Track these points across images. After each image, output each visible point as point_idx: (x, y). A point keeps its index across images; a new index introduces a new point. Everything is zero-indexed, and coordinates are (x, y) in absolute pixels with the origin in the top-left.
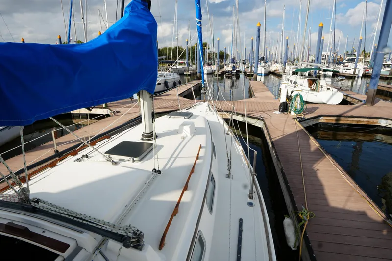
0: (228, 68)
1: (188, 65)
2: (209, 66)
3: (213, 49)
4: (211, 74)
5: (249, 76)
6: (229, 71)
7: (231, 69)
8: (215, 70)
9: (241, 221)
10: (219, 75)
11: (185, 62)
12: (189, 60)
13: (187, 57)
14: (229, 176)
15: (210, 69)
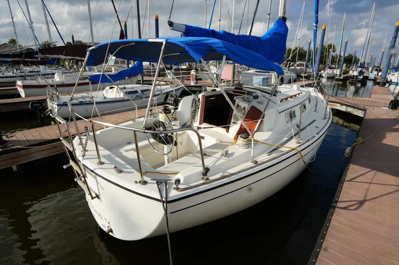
0: (354, 72)
1: (307, 66)
2: (331, 70)
3: (339, 52)
4: (331, 78)
5: (378, 83)
6: (354, 76)
7: (357, 74)
8: (336, 75)
9: (315, 121)
10: (341, 80)
11: (304, 63)
12: (308, 62)
13: (307, 59)
14: (316, 110)
15: (330, 72)
